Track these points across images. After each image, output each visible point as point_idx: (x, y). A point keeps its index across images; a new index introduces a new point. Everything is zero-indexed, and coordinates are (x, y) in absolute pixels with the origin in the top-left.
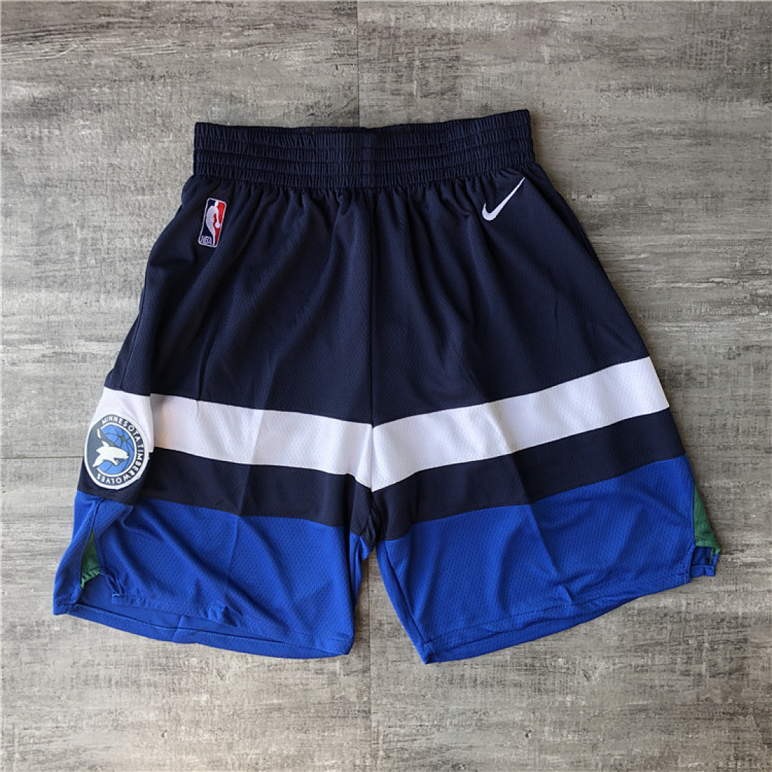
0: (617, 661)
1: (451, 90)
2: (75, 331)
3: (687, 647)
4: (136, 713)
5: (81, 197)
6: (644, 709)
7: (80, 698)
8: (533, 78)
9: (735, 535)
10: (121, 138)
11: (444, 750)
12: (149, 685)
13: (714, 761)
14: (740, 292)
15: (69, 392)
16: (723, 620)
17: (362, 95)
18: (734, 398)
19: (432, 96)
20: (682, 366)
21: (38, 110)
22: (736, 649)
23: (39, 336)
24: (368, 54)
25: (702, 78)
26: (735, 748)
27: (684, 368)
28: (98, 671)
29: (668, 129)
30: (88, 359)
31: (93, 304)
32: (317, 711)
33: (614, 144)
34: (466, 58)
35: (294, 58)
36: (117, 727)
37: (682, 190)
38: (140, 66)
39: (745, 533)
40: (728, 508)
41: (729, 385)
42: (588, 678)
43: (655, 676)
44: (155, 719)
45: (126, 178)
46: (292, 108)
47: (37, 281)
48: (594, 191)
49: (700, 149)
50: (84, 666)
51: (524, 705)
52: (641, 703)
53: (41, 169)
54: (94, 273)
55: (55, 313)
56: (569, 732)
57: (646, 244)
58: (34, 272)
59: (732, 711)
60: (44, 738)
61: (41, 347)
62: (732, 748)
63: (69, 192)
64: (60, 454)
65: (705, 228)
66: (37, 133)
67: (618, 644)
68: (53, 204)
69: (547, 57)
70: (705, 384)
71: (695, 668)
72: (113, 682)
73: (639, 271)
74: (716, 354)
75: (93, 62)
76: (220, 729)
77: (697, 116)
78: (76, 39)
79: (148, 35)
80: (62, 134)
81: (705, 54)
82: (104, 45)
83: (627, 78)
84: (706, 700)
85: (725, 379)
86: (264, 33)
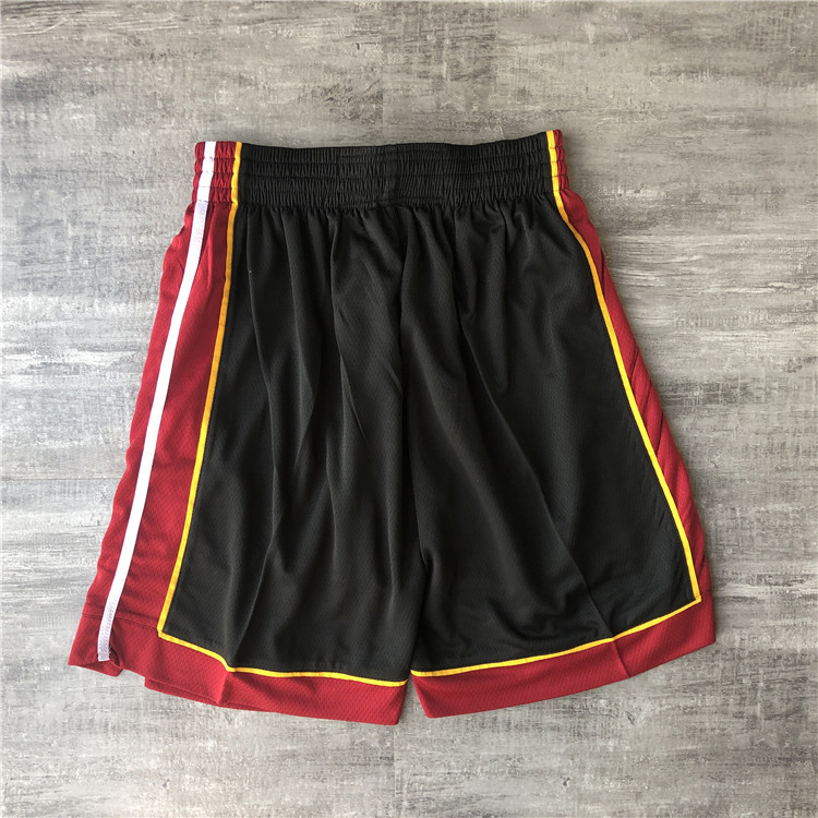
0: (664, 702)
1: (484, 72)
2: (66, 340)
3: (740, 686)
4: (135, 760)
5: (72, 190)
6: (692, 755)
7: (73, 744)
8: (575, 59)
9: (794, 565)
10: (118, 125)
11: (473, 800)
12: (150, 730)
13: (769, 810)
14: (802, 298)
15: (59, 407)
16: (779, 657)
17: (386, 77)
18: (793, 415)
19: (465, 78)
20: (737, 379)
21: (24, 92)
22: (794, 688)
23: (26, 345)
24: (392, 31)
25: (762, 60)
26: (792, 796)
27: (740, 381)
28: (93, 714)
29: (724, 117)
30: (81, 371)
31: (87, 309)
32: (336, 758)
33: (665, 134)
34: (501, 37)
35: (310, 36)
36: (114, 776)
37: (740, 185)
38: (137, 43)
39: (805, 562)
40: (787, 535)
41: (789, 401)
42: (632, 720)
43: (705, 718)
44: (156, 767)
45: (122, 169)
46: (308, 91)
47: (23, 283)
48: (642, 185)
49: (760, 139)
50: (77, 709)
51: (562, 751)
52: (689, 747)
53: (28, 158)
54: (87, 274)
55: (44, 319)
56: (611, 780)
57: (700, 244)
58: (20, 274)
59: (788, 756)
60: (34, 788)
61: (28, 357)
62: (788, 797)
63: (59, 184)
64: (50, 476)
65: (765, 227)
66: (22, 118)
67: (665, 683)
68: (41, 197)
69: (591, 36)
70: (763, 400)
71: (748, 710)
72: (109, 726)
73: (691, 274)
74: (775, 367)
75: (86, 38)
76: (228, 778)
77: (757, 103)
78: (65, 12)
79: (147, 7)
80: (50, 119)
81: (767, 34)
82: (98, 19)
83: (680, 59)
84: (761, 743)
85: (785, 394)
86: (276, 7)
